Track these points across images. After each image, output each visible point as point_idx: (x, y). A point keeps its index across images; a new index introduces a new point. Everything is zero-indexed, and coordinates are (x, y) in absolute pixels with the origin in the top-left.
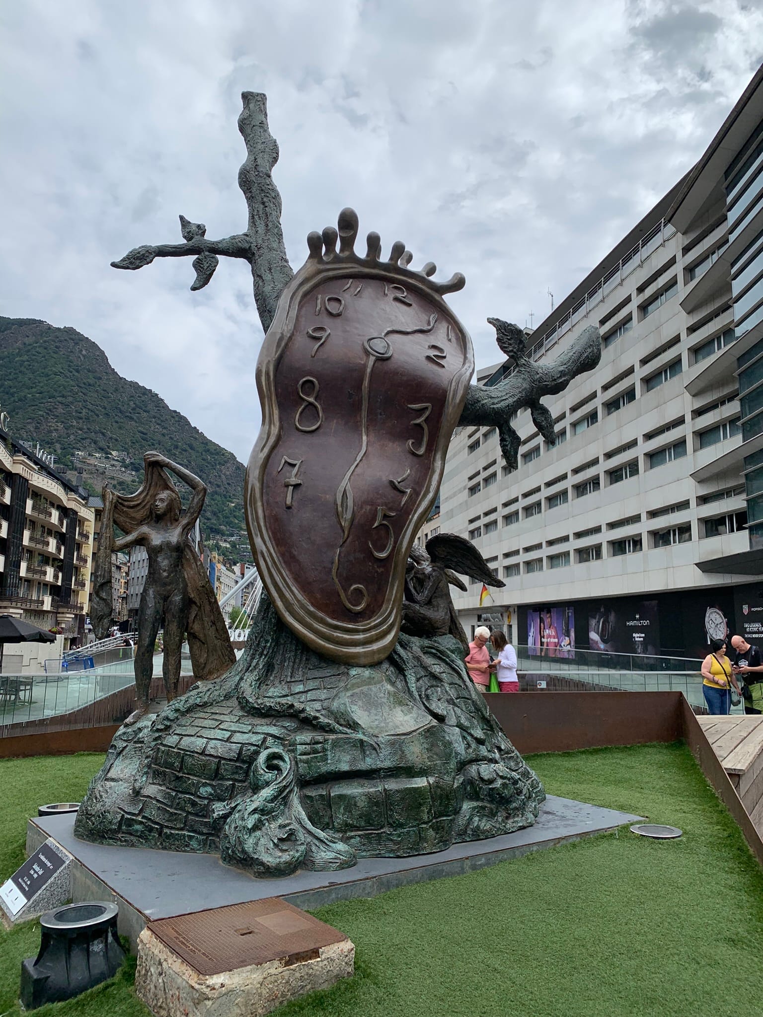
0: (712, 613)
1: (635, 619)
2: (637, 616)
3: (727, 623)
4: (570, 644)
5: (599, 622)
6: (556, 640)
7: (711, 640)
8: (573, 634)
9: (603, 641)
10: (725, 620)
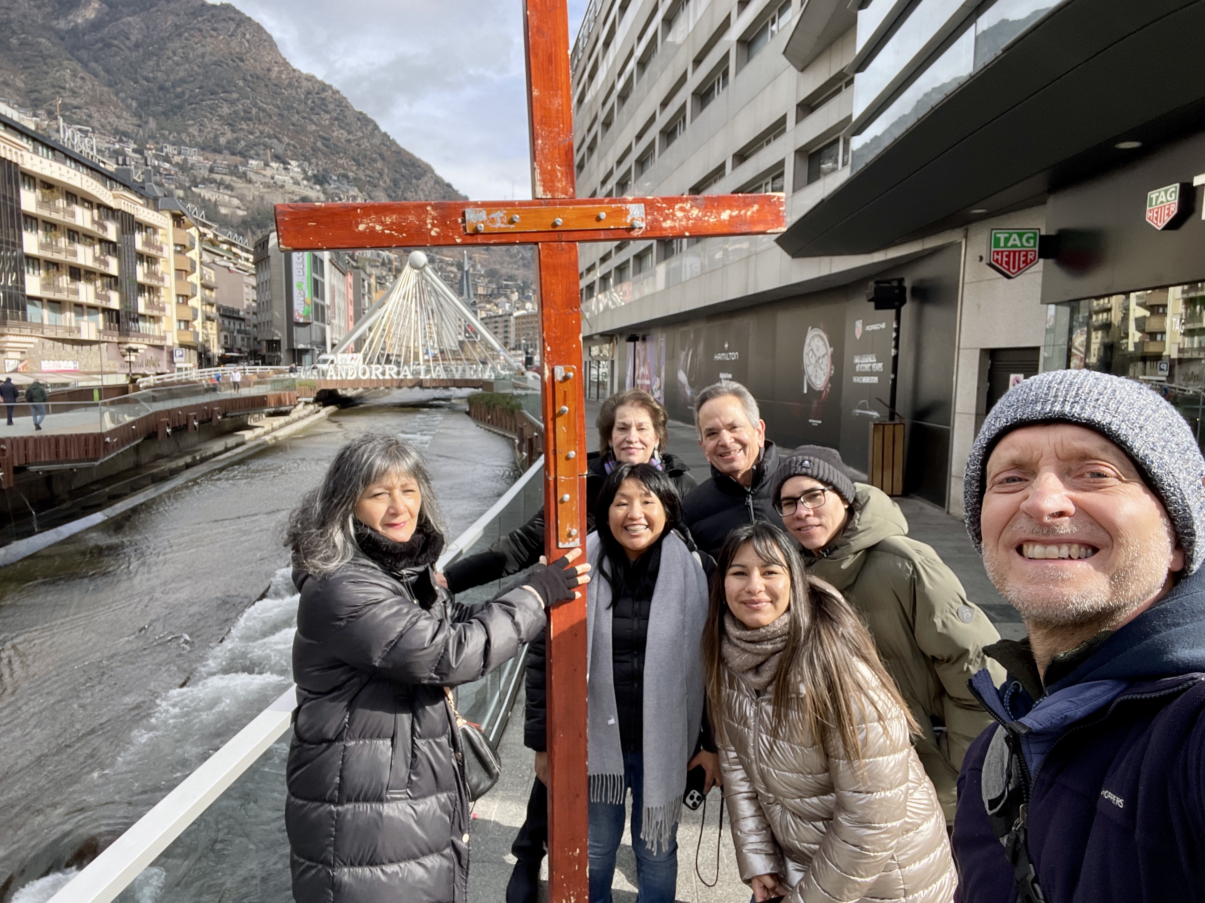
0: (813, 338)
1: (723, 350)
2: (726, 346)
3: (833, 356)
4: (660, 388)
5: (687, 355)
6: (648, 382)
7: (809, 387)
8: (663, 374)
9: (692, 385)
10: (830, 350)
